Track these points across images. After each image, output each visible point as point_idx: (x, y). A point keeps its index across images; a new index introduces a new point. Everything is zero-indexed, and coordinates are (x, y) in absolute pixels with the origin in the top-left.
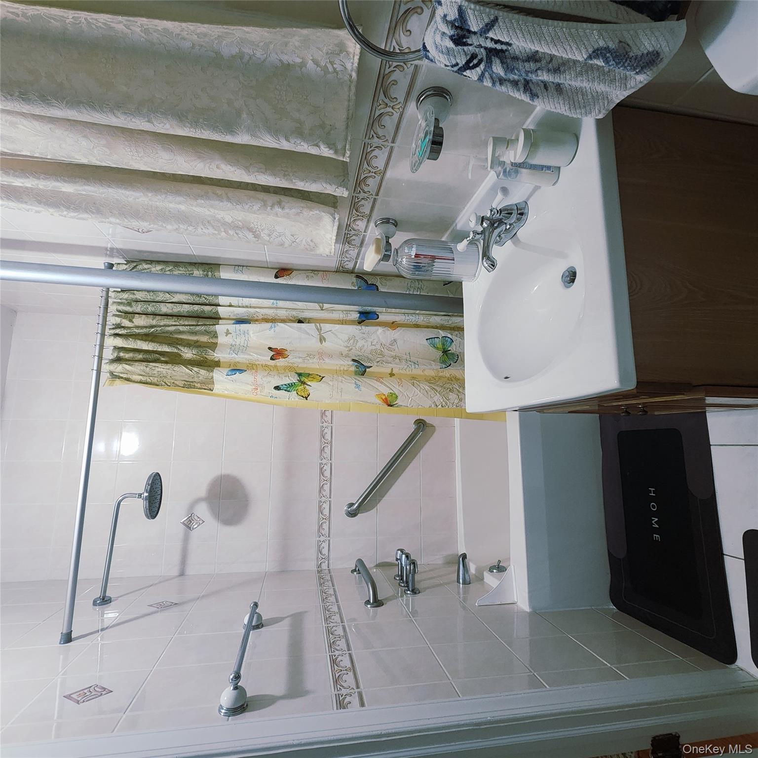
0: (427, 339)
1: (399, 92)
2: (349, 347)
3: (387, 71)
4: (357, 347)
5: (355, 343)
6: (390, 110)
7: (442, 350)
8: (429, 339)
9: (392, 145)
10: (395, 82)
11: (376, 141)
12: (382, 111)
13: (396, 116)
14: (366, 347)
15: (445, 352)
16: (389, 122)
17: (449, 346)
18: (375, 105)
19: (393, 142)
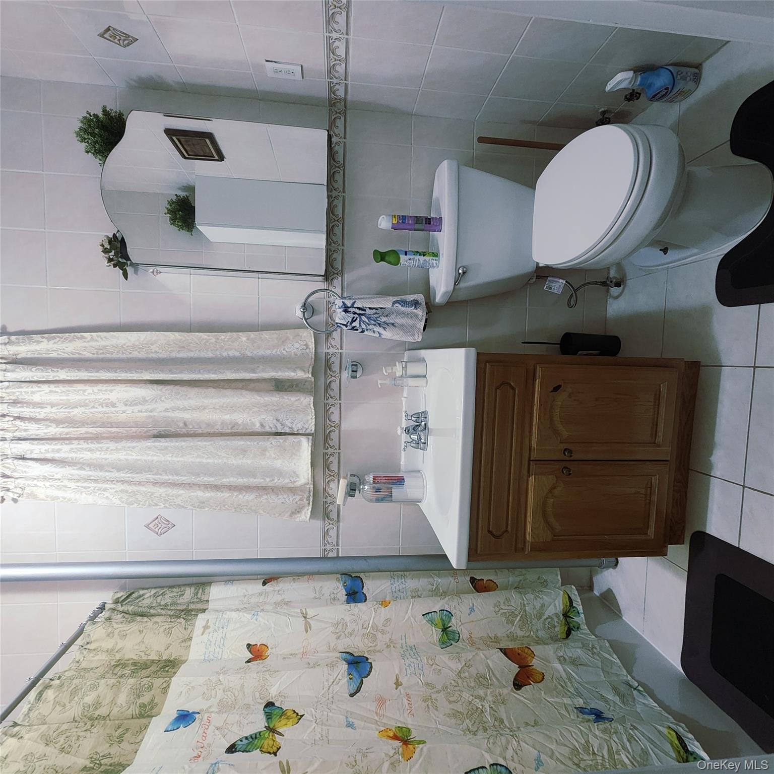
0: (423, 615)
1: (336, 367)
2: (337, 633)
3: (329, 357)
4: (346, 633)
5: (344, 627)
6: (334, 378)
7: (443, 628)
8: (426, 614)
9: (340, 402)
10: (333, 363)
11: (330, 401)
12: (330, 380)
13: (338, 381)
14: (356, 630)
15: (445, 629)
16: (335, 386)
17: (449, 622)
18: (326, 377)
19: (340, 400)
